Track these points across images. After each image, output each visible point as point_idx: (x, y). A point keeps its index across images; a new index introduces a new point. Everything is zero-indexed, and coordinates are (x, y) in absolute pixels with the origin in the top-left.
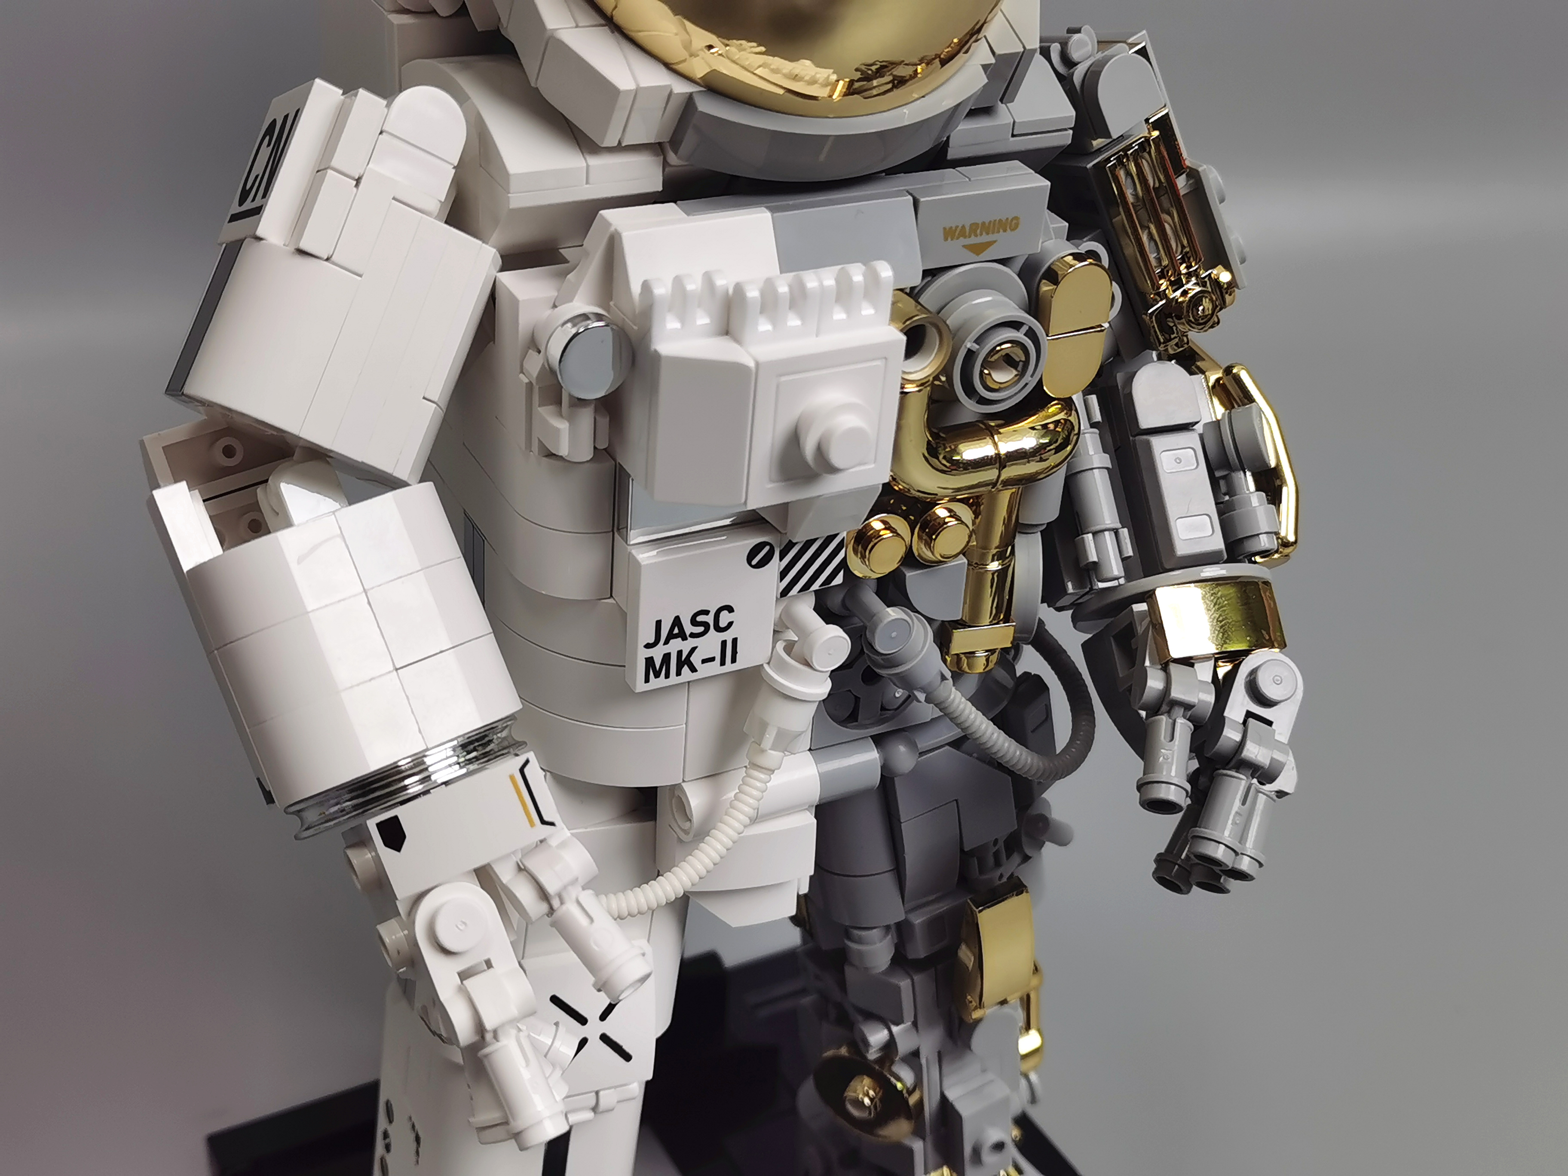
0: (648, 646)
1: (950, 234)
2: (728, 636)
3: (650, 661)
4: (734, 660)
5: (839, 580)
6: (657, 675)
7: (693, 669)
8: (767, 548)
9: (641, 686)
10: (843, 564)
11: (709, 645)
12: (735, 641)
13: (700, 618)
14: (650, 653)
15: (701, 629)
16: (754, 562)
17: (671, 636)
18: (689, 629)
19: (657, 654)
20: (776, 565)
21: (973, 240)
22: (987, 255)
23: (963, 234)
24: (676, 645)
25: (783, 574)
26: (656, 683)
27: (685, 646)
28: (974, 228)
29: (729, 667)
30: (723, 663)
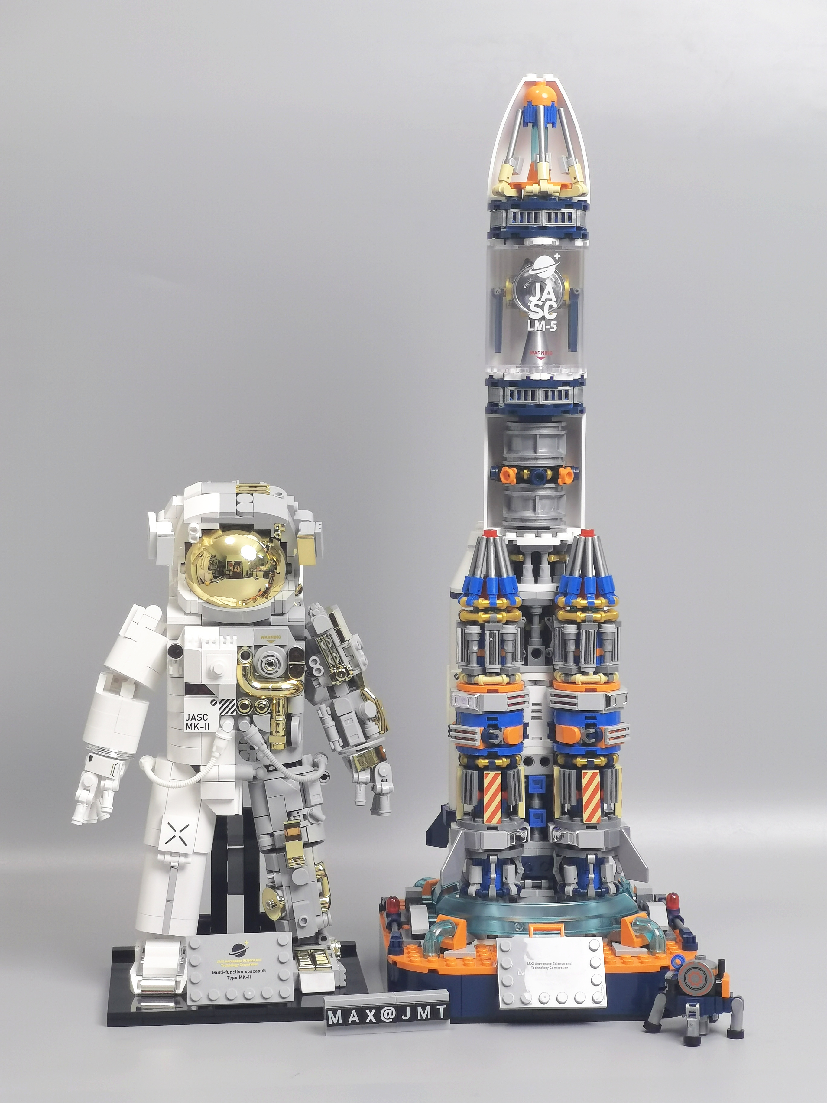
0: (187, 720)
1: (263, 637)
2: (207, 722)
3: (187, 724)
4: (208, 729)
5: (235, 713)
6: (189, 728)
7: (198, 729)
8: (215, 701)
9: (185, 731)
10: (235, 710)
11: (202, 723)
12: (208, 724)
13: (199, 716)
14: (187, 722)
15: (200, 719)
16: (212, 704)
17: (192, 719)
18: (197, 718)
19: (189, 722)
20: (218, 706)
21: (269, 639)
22: (274, 643)
23: (266, 637)
24: (193, 721)
25: (220, 709)
26: (189, 730)
27: (196, 722)
28: (269, 637)
29: (207, 731)
30: (206, 729)
